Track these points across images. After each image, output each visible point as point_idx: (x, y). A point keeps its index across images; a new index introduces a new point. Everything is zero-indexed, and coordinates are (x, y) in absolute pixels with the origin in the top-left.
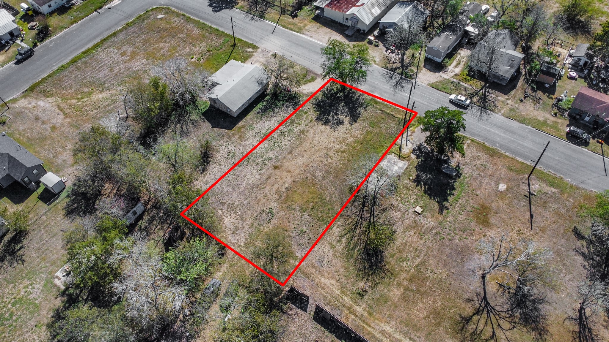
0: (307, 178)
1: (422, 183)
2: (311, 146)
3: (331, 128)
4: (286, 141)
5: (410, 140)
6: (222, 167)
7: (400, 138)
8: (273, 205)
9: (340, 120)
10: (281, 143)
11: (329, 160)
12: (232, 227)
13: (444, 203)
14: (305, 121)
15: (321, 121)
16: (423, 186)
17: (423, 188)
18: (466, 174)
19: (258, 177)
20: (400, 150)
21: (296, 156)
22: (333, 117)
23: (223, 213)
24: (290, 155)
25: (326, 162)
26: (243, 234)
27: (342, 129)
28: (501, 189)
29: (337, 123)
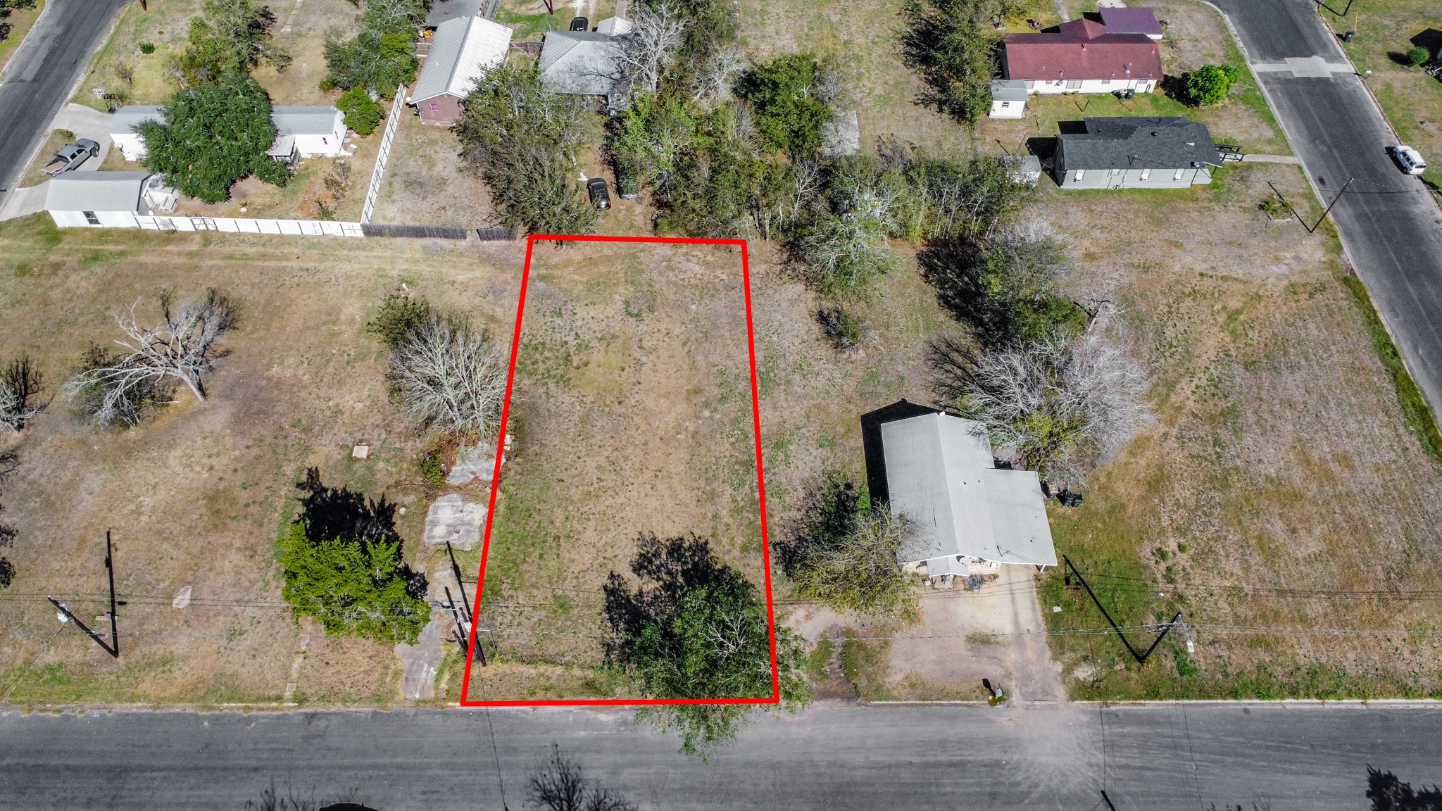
0: (620, 403)
1: (372, 514)
2: (664, 472)
3: (654, 541)
4: (727, 454)
5: (442, 610)
6: (797, 341)
7: (472, 604)
8: (643, 327)
9: (649, 573)
10: (733, 444)
11: (602, 460)
12: (680, 266)
13: (312, 493)
14: (727, 525)
15: (690, 547)
16: (368, 507)
17: (367, 503)
18: (276, 587)
19: (715, 358)
20: (456, 568)
21: (678, 433)
22: (669, 573)
23: (716, 277)
24: (691, 429)
25: (606, 454)
26: (653, 265)
27: (628, 553)
28: (186, 591)
29: (651, 562)
